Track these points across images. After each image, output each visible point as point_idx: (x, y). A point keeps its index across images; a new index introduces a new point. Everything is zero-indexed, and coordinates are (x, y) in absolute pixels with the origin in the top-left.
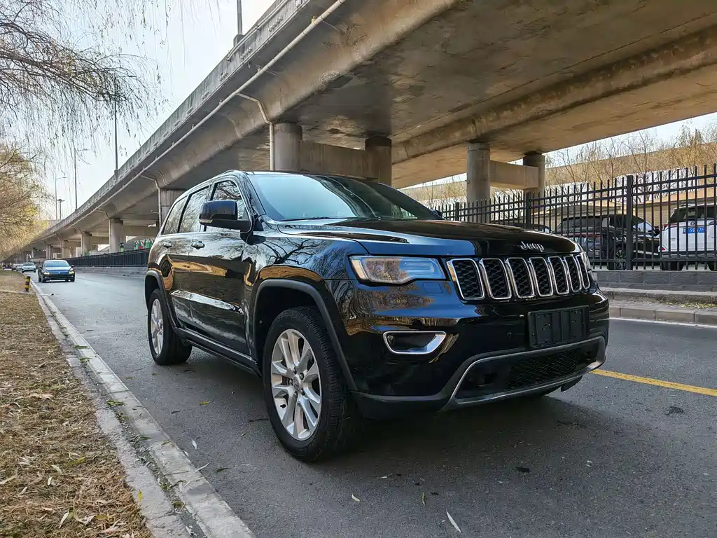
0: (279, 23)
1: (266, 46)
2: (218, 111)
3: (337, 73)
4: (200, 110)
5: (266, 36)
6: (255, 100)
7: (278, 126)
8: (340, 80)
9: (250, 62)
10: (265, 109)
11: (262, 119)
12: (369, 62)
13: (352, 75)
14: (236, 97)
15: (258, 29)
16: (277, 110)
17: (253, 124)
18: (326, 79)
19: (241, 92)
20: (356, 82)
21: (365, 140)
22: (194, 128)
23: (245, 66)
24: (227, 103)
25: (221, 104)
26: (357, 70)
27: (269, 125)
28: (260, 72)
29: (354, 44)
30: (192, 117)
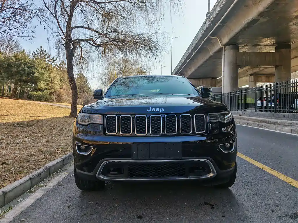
0: (222, 3)
1: (218, 14)
2: (202, 45)
3: (251, 18)
4: (195, 46)
5: (218, 9)
6: (216, 38)
7: (226, 47)
8: (254, 21)
9: (212, 23)
10: (221, 41)
11: (220, 45)
12: (267, 10)
13: (259, 18)
14: (208, 38)
15: (215, 7)
16: (226, 40)
17: (216, 48)
18: (247, 22)
19: (209, 36)
20: (262, 20)
21: (275, 46)
22: (194, 54)
23: (210, 24)
24: (205, 42)
25: (203, 42)
26: (261, 14)
27: (222, 47)
28: (216, 25)
29: (259, 3)
30: (193, 49)
